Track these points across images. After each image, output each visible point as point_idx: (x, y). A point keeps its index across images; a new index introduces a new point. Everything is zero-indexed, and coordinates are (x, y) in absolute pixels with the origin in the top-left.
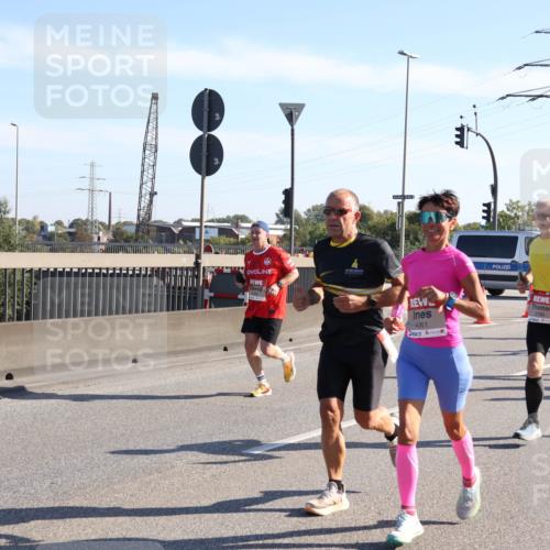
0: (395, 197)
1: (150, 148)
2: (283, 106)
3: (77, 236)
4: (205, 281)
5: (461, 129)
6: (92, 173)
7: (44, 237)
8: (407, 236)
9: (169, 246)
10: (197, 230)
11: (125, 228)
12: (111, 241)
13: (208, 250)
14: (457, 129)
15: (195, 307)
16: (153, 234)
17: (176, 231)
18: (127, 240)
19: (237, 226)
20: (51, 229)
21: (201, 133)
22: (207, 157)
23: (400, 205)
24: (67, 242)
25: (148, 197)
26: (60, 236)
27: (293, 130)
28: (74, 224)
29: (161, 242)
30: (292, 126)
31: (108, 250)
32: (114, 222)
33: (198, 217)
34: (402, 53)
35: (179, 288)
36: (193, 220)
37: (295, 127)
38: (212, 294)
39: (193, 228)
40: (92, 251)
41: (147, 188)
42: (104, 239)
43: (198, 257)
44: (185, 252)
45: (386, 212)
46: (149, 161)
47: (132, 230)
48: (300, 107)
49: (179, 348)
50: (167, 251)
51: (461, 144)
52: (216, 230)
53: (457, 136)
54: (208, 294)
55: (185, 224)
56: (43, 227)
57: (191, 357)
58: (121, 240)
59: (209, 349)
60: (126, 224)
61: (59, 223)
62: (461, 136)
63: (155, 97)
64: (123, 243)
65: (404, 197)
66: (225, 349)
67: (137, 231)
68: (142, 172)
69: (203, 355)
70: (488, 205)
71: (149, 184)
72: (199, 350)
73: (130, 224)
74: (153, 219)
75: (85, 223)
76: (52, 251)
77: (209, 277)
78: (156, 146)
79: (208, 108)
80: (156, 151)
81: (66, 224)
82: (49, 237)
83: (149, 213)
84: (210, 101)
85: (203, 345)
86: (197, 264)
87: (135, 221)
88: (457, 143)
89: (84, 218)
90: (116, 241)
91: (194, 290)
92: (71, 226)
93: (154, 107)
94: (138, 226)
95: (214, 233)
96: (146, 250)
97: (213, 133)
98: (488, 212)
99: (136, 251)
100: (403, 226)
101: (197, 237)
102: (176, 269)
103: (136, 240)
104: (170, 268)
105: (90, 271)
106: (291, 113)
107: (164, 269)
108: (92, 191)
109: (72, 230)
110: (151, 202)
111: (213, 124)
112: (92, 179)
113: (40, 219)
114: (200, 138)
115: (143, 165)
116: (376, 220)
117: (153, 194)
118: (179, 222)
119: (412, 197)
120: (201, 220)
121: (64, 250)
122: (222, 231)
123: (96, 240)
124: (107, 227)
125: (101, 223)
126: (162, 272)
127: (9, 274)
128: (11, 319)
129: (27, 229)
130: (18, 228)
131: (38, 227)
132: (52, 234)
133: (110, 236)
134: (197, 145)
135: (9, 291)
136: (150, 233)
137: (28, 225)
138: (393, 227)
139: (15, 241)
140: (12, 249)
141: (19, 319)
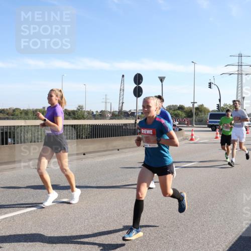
0: (192, 103)
1: (122, 90)
2: (159, 78)
3: (102, 115)
4: (138, 127)
5: (210, 83)
6: (106, 97)
8: (195, 114)
11: (115, 113)
13: (138, 118)
15: (135, 135)
16: (123, 114)
17: (129, 113)
18: (116, 116)
20: (95, 113)
21: (136, 85)
22: (138, 92)
23: (193, 105)
24: (99, 117)
26: (98, 115)
28: (101, 112)
29: (125, 116)
30: (162, 83)
32: (112, 111)
33: (136, 109)
34: (193, 62)
35: (131, 129)
36: (134, 110)
39: (134, 113)
40: (106, 119)
41: (121, 102)
42: (109, 116)
43: (136, 120)
44: (132, 119)
45: (189, 107)
46: (122, 94)
47: (117, 113)
48: (164, 78)
50: (127, 119)
51: (210, 87)
54: (139, 131)
55: (132, 111)
56: (93, 113)
58: (114, 116)
60: (115, 111)
61: (97, 112)
62: (210, 85)
63: (123, 76)
65: (194, 103)
68: (120, 97)
70: (218, 105)
71: (122, 100)
76: (95, 119)
79: (138, 79)
81: (99, 112)
83: (122, 109)
84: (139, 77)
86: (136, 122)
87: (118, 111)
89: (104, 110)
91: (135, 130)
93: (123, 79)
95: (140, 114)
96: (121, 119)
97: (140, 85)
98: (218, 107)
99: (118, 119)
100: (194, 111)
101: (135, 114)
102: (130, 124)
103: (118, 116)
104: (128, 124)
106: (162, 79)
108: (106, 102)
110: (122, 105)
111: (140, 83)
112: (106, 99)
113: (92, 111)
115: (120, 95)
116: (186, 109)
117: (123, 103)
118: (130, 111)
119: (196, 103)
123: (107, 116)
124: (110, 113)
125: (109, 111)
126: (126, 125)
127: (83, 126)
128: (84, 138)
129: (88, 113)
130: (86, 113)
131: (91, 113)
132: (95, 115)
133: (111, 115)
134: (135, 89)
135: (84, 131)
136: (122, 114)
137: (89, 112)
138: (191, 111)
139: (85, 117)
140: (84, 119)
141: (87, 138)
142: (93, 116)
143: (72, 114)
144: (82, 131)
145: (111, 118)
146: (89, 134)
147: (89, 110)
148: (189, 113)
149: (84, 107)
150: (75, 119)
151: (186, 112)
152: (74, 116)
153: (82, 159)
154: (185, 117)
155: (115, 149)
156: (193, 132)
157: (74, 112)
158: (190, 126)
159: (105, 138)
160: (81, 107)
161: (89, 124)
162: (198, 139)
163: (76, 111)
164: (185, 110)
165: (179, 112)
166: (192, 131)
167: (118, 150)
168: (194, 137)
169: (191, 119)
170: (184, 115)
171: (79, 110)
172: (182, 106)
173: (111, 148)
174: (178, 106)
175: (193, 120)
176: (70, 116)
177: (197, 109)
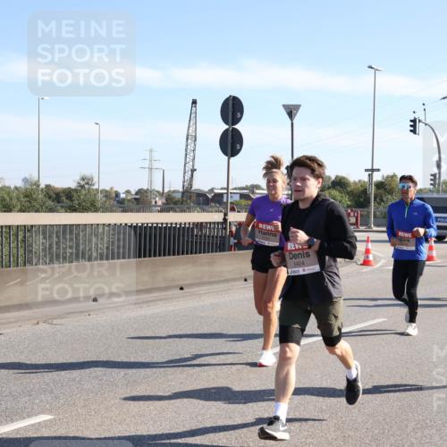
0: (366, 170)
1: (191, 138)
2: (285, 107)
3: (140, 201)
4: (231, 232)
5: (414, 121)
6: (151, 156)
7: (118, 202)
8: (375, 198)
9: (205, 207)
10: (225, 196)
11: (174, 195)
12: (164, 204)
13: (233, 209)
14: (411, 121)
15: (224, 251)
16: (194, 198)
17: (210, 196)
18: (175, 203)
19: (253, 193)
20: (123, 196)
21: (226, 127)
22: (231, 144)
23: (370, 176)
24: (134, 206)
25: (190, 173)
26: (129, 200)
27: (292, 124)
28: (139, 192)
29: (199, 204)
30: (292, 120)
31: (162, 211)
32: (166, 191)
33: (226, 186)
34: (370, 67)
35: (213, 237)
36: (222, 189)
37: (294, 121)
38: (236, 241)
39: (222, 195)
40: (151, 211)
41: (189, 167)
42: (160, 203)
43: (226, 215)
44: (216, 212)
45: (360, 181)
46: (191, 147)
47: (178, 196)
48: (297, 107)
49: (212, 280)
50: (204, 211)
51: (414, 131)
52: (238, 195)
53: (411, 126)
54: (233, 241)
55: (216, 191)
56: (117, 194)
57: (221, 286)
58: (172, 202)
59: (234, 280)
60: (174, 191)
61: (128, 192)
62: (414, 126)
63: (194, 102)
64: (172, 205)
65: (373, 170)
66: (246, 280)
67: (182, 197)
68: (186, 155)
69: (230, 284)
70: (434, 175)
71: (191, 163)
72: (227, 281)
73: (178, 192)
74: (193, 188)
75: (146, 191)
76: (124, 211)
77: (234, 229)
78: (195, 137)
79: (232, 110)
80: (195, 140)
81: (133, 193)
82: (121, 202)
83: (191, 185)
84: (233, 104)
85: (230, 277)
86: (225, 220)
87: (181, 190)
88: (411, 131)
89: (145, 188)
90: (168, 204)
91: (223, 238)
92: (137, 194)
93: (194, 109)
94: (183, 193)
95: (237, 198)
96: (189, 210)
97: (236, 127)
98: (434, 180)
99: (183, 211)
100: (372, 191)
101: (225, 200)
102: (210, 223)
103: (182, 203)
104: (206, 223)
105: (150, 225)
106: (291, 111)
107: (202, 223)
108: (151, 169)
109: (137, 197)
110: (192, 176)
111: (236, 120)
112: (151, 161)
113: (115, 189)
114: (226, 131)
115: (186, 150)
116: (353, 187)
117: (193, 170)
118: (212, 190)
119: (378, 170)
120: (227, 189)
121: (131, 211)
122: (242, 196)
123: (153, 203)
124: (162, 194)
125: (158, 192)
126: (200, 225)
127: (94, 228)
128: (96, 259)
129: (106, 196)
130: (100, 196)
131: (114, 195)
132: (124, 200)
133: (164, 201)
134: (224, 135)
135: (94, 239)
136: (191, 198)
137: (107, 194)
138: (365, 191)
139: (99, 205)
140: (96, 210)
141: (101, 259)
142: (117, 202)
143: (64, 198)
144: (90, 241)
145: (164, 210)
146: (107, 248)
147: (108, 189)
148: (359, 196)
149: (96, 180)
150: (73, 209)
151: (350, 194)
152: (69, 203)
153: (88, 312)
154: (348, 206)
155: (174, 287)
156: (370, 245)
157: (69, 193)
158: (362, 228)
159: (147, 259)
160: (86, 182)
161: (107, 222)
162: (383, 261)
163: (76, 190)
164: (349, 189)
165: (335, 192)
166: (367, 241)
167: (182, 289)
168: (371, 257)
169: (364, 211)
170: (347, 201)
171: (82, 187)
172: (344, 178)
173: (163, 285)
174: (333, 178)
175: (369, 213)
176: (59, 202)
177: (380, 185)
